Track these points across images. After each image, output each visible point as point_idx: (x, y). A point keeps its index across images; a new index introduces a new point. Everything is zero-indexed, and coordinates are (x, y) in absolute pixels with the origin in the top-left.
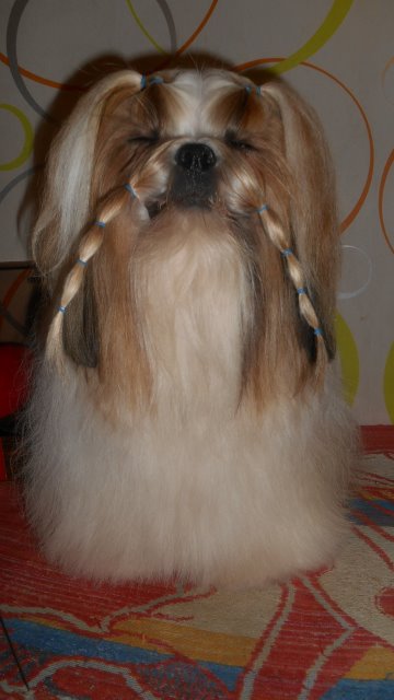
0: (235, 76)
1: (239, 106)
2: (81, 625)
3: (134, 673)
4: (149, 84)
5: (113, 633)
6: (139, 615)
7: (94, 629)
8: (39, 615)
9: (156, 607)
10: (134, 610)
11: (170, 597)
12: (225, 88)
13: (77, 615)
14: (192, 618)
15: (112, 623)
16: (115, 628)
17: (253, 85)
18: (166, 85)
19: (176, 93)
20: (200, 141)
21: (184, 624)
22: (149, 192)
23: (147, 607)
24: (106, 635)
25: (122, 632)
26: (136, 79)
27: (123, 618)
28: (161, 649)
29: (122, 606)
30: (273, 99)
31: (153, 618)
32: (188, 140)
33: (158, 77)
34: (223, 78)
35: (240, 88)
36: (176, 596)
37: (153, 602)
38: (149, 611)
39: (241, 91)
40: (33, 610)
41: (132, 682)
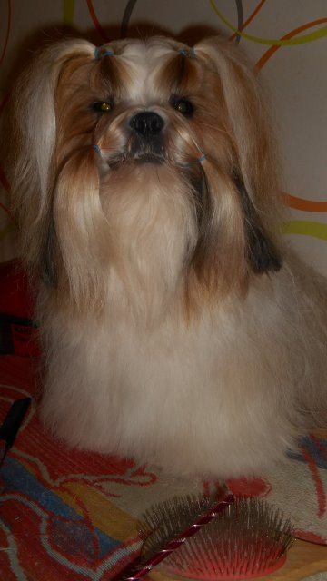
0: (174, 42)
1: (179, 70)
2: (46, 476)
3: (49, 521)
4: (103, 56)
5: (61, 488)
6: (86, 482)
7: (50, 482)
8: (28, 461)
9: (102, 480)
10: (87, 477)
11: (118, 476)
12: (165, 56)
13: (49, 469)
14: (119, 497)
15: (66, 481)
16: (63, 486)
17: (189, 48)
18: (116, 56)
19: (125, 64)
20: (150, 109)
21: (111, 499)
22: (111, 153)
23: (96, 478)
24: (55, 488)
25: (66, 490)
26: (90, 49)
27: (74, 480)
28: (80, 512)
29: (81, 472)
30: (206, 55)
31: (93, 488)
32: (140, 110)
33: (109, 48)
34: (163, 47)
35: (178, 53)
36: (122, 477)
37: (103, 476)
38: (95, 482)
39: (179, 56)
40: (27, 456)
41: (43, 527)
